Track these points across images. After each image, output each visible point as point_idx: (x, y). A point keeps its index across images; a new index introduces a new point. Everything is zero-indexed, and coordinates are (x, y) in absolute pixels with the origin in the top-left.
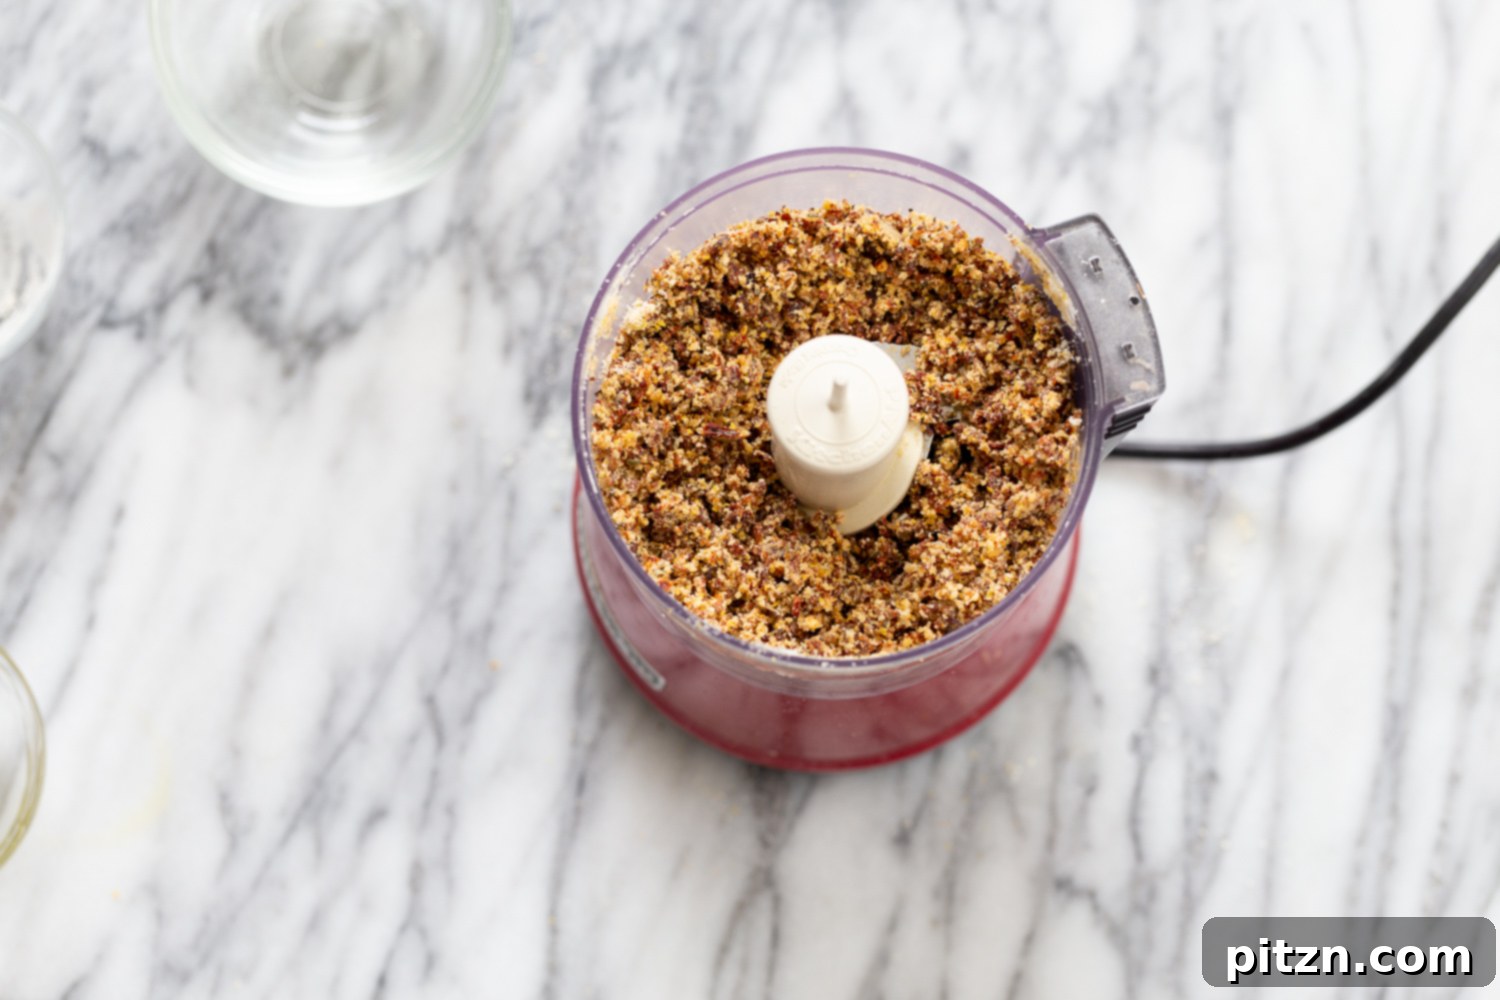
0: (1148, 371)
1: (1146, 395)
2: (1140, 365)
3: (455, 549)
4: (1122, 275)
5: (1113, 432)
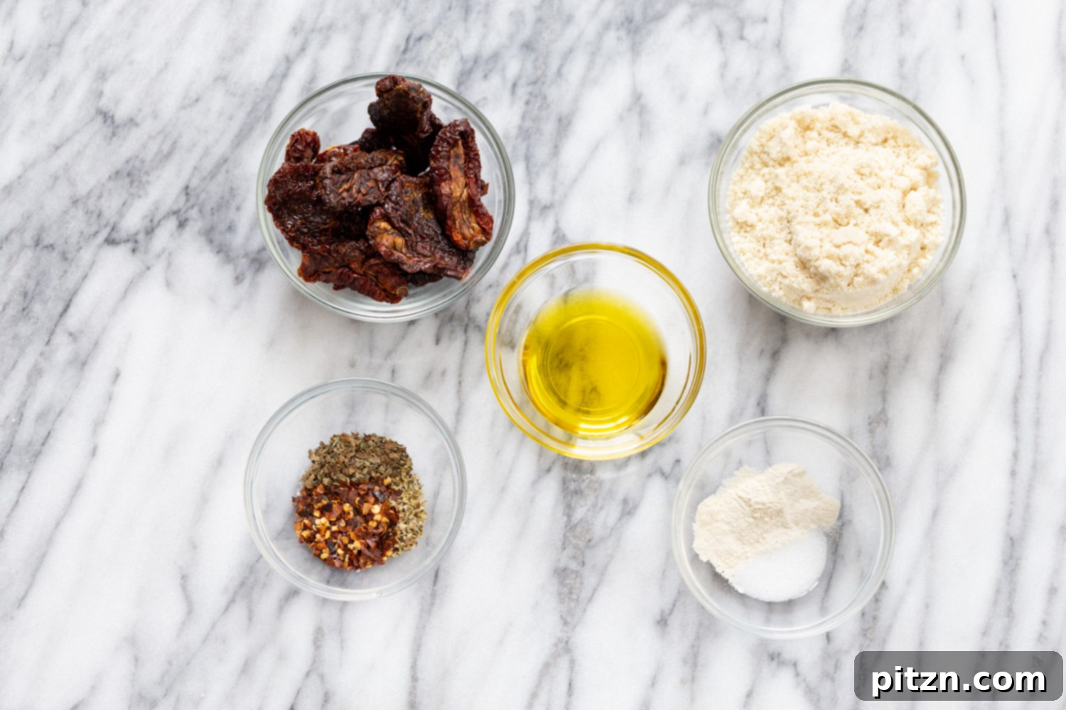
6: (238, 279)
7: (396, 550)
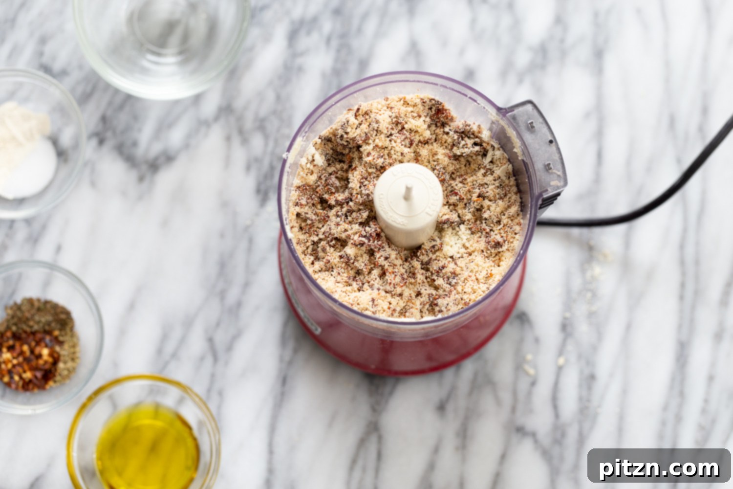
0: (559, 176)
1: (558, 187)
2: (555, 173)
3: (223, 266)
4: (545, 129)
5: (542, 206)
6: (141, 179)
7: (55, 382)
